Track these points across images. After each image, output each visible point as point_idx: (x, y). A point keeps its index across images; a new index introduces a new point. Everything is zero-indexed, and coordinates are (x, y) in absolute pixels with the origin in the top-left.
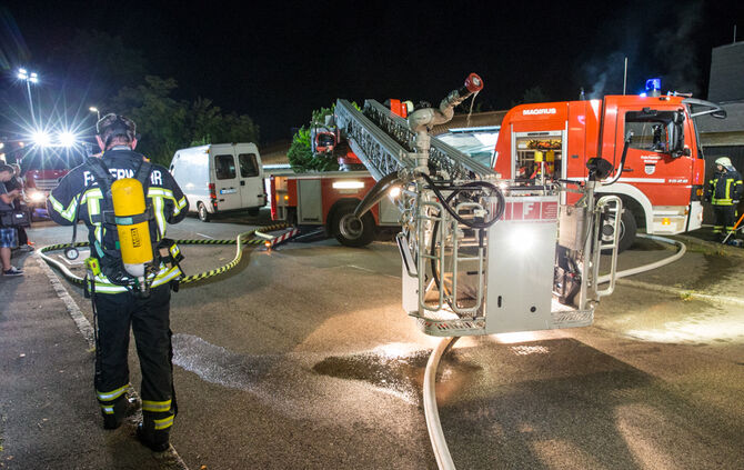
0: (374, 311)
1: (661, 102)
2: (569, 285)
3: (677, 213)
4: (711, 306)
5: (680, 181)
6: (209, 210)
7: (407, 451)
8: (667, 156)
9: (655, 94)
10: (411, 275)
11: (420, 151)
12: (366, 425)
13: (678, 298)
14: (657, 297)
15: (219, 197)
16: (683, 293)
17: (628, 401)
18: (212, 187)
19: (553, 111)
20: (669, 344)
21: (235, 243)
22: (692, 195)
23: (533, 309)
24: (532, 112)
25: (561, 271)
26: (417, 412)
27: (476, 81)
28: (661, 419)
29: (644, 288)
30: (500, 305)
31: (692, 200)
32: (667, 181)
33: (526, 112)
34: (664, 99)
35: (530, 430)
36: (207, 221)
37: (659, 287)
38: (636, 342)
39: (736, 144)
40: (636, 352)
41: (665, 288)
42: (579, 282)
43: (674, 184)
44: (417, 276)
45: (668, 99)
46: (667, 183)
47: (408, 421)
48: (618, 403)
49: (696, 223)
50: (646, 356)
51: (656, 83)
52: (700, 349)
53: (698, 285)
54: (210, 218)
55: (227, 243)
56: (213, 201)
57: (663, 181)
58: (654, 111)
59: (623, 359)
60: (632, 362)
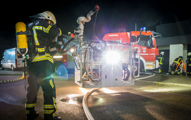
0: (66, 88)
1: (146, 33)
2: (126, 75)
3: (152, 63)
4: (165, 86)
5: (152, 54)
6: (15, 67)
7: (78, 119)
8: (149, 48)
9: (144, 31)
10: (78, 69)
11: (81, 30)
12: (63, 113)
13: (155, 84)
14: (149, 84)
15: (18, 63)
16: (157, 83)
17: (148, 105)
18: (16, 60)
19: (117, 35)
20: (156, 93)
21: (22, 75)
22: (156, 58)
23: (116, 80)
24: (111, 35)
25: (123, 71)
26: (81, 109)
27: (98, 7)
28: (159, 108)
29: (145, 82)
30: (106, 78)
31: (156, 60)
32: (149, 54)
33: (110, 36)
34: (147, 32)
35: (119, 112)
36: (14, 71)
37: (150, 82)
38: (147, 92)
39: (165, 49)
40: (147, 94)
41: (152, 82)
42: (129, 73)
43: (151, 55)
44: (80, 70)
45: (148, 32)
46: (149, 55)
47: (78, 111)
48: (145, 105)
49: (157, 66)
50: (150, 95)
51: (144, 28)
52: (165, 93)
53: (160, 81)
54: (15, 70)
55: (20, 75)
56: (16, 64)
57: (148, 54)
58: (145, 35)
59: (144, 96)
60: (146, 96)
